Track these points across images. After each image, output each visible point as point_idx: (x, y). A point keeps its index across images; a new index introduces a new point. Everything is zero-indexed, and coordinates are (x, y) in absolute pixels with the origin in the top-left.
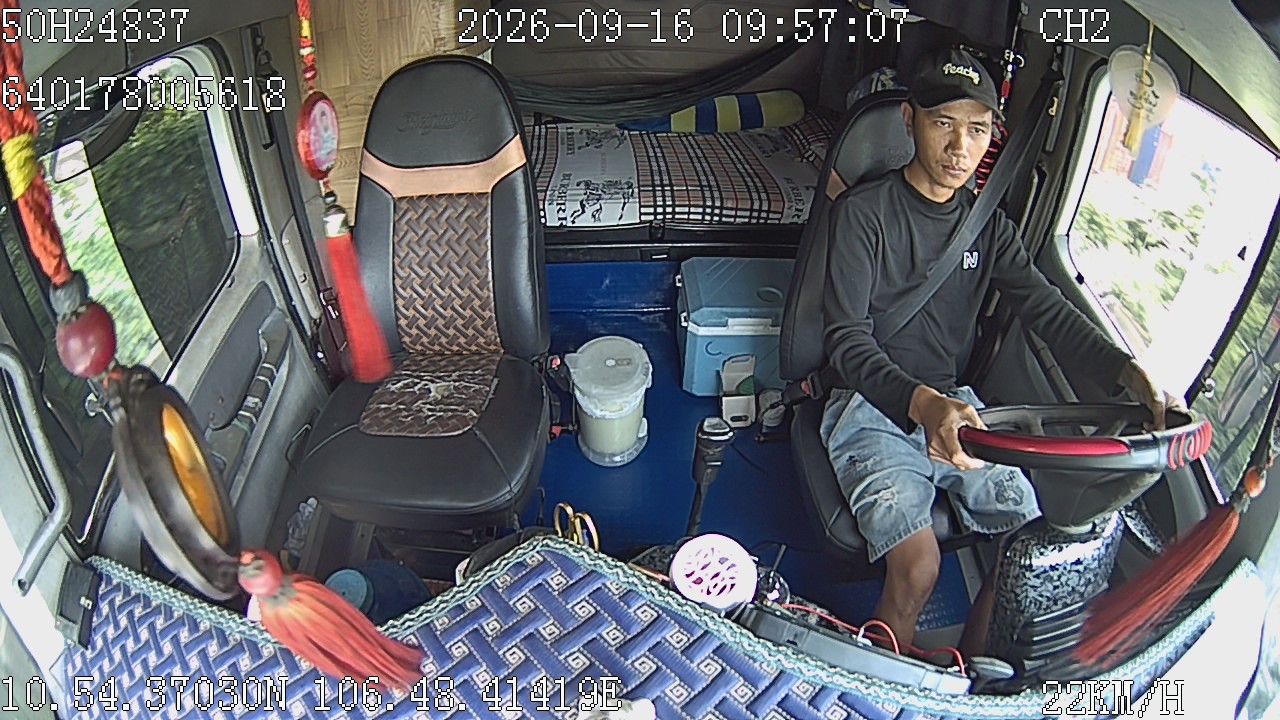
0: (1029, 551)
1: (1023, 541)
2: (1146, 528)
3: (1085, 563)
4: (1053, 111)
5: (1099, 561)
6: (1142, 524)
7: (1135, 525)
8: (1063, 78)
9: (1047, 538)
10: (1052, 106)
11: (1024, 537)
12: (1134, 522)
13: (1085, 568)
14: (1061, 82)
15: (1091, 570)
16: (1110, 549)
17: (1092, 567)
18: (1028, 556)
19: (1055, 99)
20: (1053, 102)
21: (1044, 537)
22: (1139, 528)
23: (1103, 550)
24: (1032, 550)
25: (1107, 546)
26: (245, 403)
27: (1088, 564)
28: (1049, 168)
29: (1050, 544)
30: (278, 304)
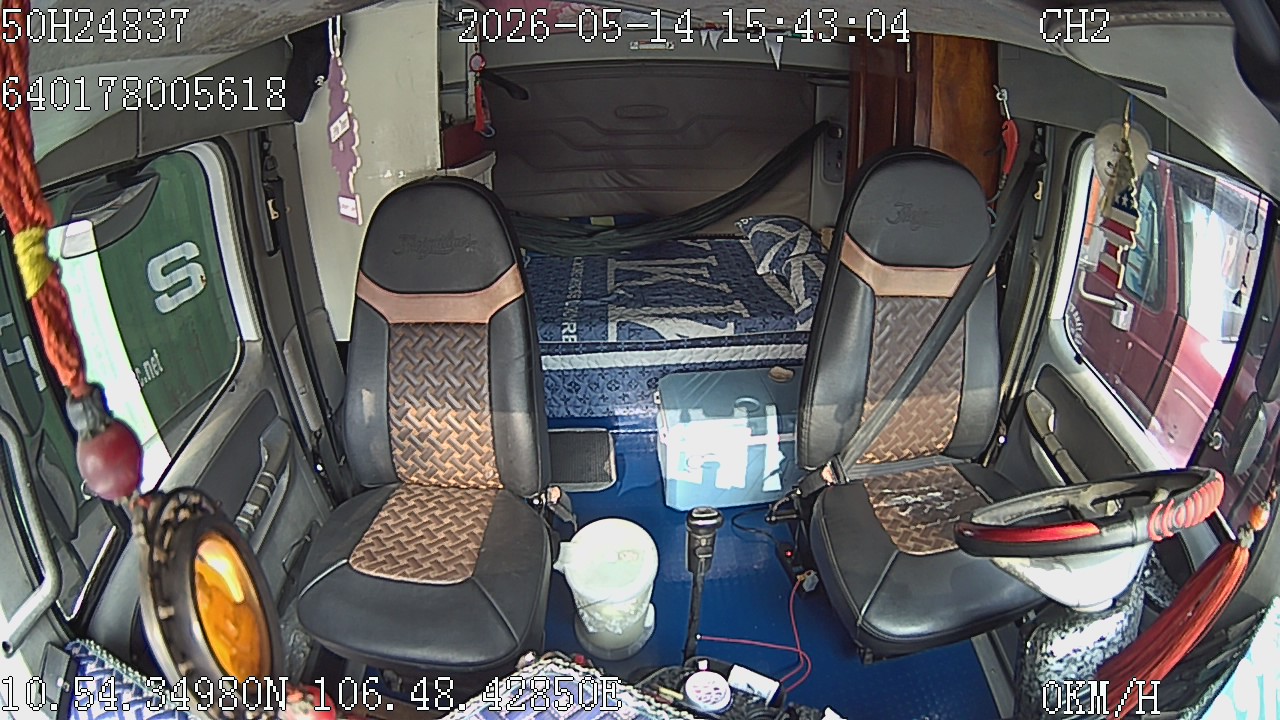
0: (1050, 638)
1: (1043, 629)
2: (1166, 592)
3: (1108, 639)
4: (1038, 196)
5: (1123, 633)
6: (1162, 588)
7: (1155, 592)
8: (1045, 160)
9: (1067, 623)
10: (1038, 190)
11: (1043, 625)
12: (1153, 589)
13: (1109, 644)
14: (1044, 165)
15: (1114, 644)
16: (1133, 619)
17: (1116, 641)
18: (1049, 643)
19: (1040, 183)
20: (1038, 186)
21: (1064, 620)
22: (1159, 594)
23: (1126, 623)
24: (1053, 637)
25: (1130, 617)
26: (244, 509)
27: (1113, 639)
28: (1040, 253)
29: (1071, 625)
30: (280, 414)
